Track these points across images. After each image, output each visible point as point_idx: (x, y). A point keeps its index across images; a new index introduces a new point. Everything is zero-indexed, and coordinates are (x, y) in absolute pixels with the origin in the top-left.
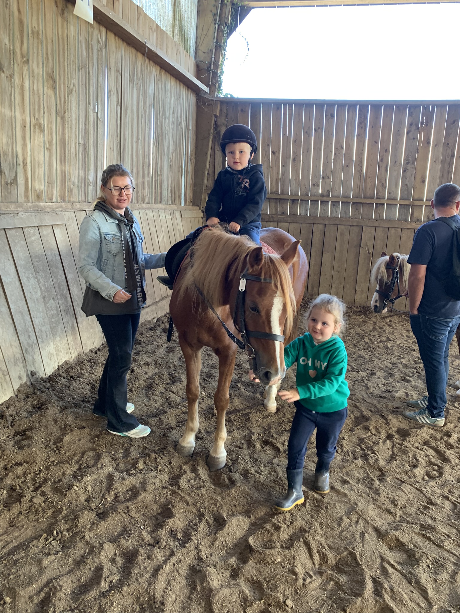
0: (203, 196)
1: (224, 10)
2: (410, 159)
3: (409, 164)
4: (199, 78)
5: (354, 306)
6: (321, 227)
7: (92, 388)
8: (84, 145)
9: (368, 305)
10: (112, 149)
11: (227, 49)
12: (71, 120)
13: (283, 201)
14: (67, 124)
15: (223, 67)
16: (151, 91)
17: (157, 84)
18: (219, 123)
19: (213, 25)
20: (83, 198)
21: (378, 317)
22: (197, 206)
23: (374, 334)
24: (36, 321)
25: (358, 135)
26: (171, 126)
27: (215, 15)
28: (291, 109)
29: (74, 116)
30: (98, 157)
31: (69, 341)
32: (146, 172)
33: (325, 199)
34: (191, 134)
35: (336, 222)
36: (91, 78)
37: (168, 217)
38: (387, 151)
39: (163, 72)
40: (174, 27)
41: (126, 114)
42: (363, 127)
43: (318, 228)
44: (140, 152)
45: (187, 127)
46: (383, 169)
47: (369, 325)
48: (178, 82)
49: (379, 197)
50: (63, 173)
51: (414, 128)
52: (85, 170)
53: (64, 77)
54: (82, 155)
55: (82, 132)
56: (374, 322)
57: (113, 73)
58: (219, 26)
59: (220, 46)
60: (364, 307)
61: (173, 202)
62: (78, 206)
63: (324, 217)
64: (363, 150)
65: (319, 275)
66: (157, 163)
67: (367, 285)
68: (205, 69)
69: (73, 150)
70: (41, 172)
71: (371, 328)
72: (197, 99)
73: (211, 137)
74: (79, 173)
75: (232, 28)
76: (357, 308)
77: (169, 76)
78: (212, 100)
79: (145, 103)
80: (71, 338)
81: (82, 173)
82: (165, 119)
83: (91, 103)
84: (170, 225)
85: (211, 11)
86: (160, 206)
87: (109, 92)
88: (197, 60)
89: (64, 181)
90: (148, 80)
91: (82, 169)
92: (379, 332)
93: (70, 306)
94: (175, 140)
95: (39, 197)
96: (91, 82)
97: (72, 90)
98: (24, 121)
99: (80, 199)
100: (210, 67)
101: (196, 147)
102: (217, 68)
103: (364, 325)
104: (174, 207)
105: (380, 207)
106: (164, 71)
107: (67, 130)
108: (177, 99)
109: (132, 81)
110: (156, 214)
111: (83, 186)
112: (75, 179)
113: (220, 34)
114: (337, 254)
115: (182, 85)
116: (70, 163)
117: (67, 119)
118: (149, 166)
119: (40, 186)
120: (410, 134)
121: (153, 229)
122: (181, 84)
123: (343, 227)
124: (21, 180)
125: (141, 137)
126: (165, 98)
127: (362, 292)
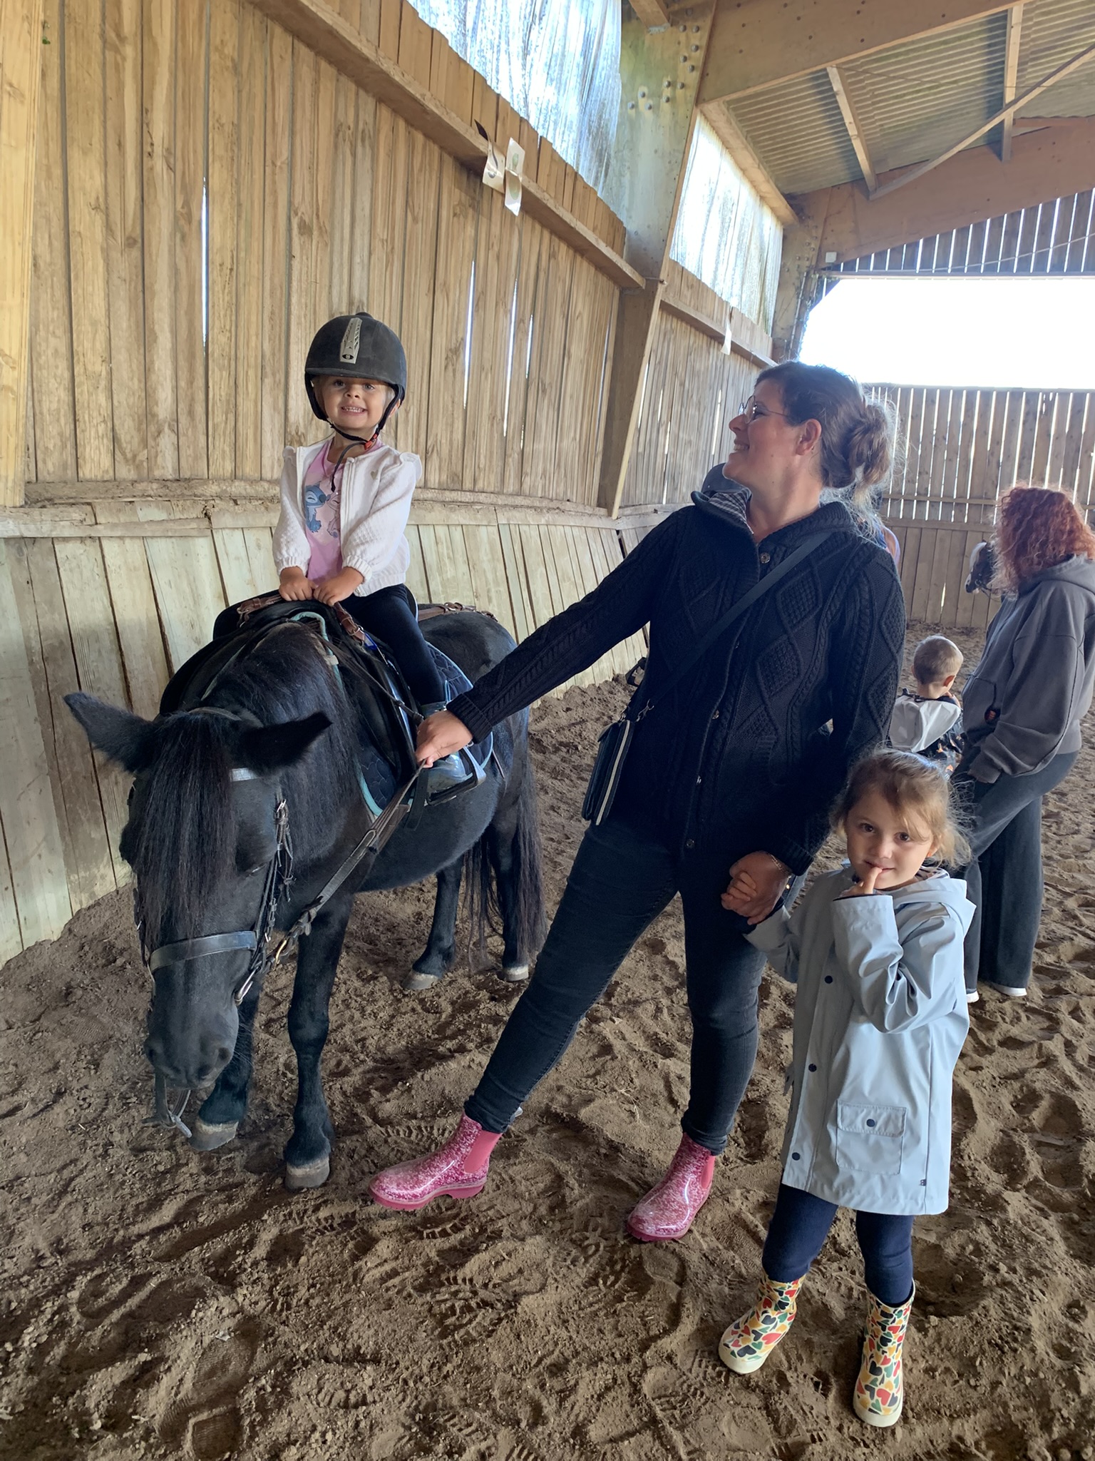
1: (809, 283)
2: (1027, 452)
4: (773, 358)
6: (917, 531)
11: (808, 322)
19: (795, 300)
27: (798, 288)
28: (883, 393)
33: (922, 498)
35: (934, 525)
40: (759, 312)
58: (802, 298)
59: (801, 322)
63: (921, 520)
68: (782, 348)
85: (794, 285)
88: (774, 337)
100: (789, 345)
102: (797, 347)
120: (1027, 424)
123: (943, 532)
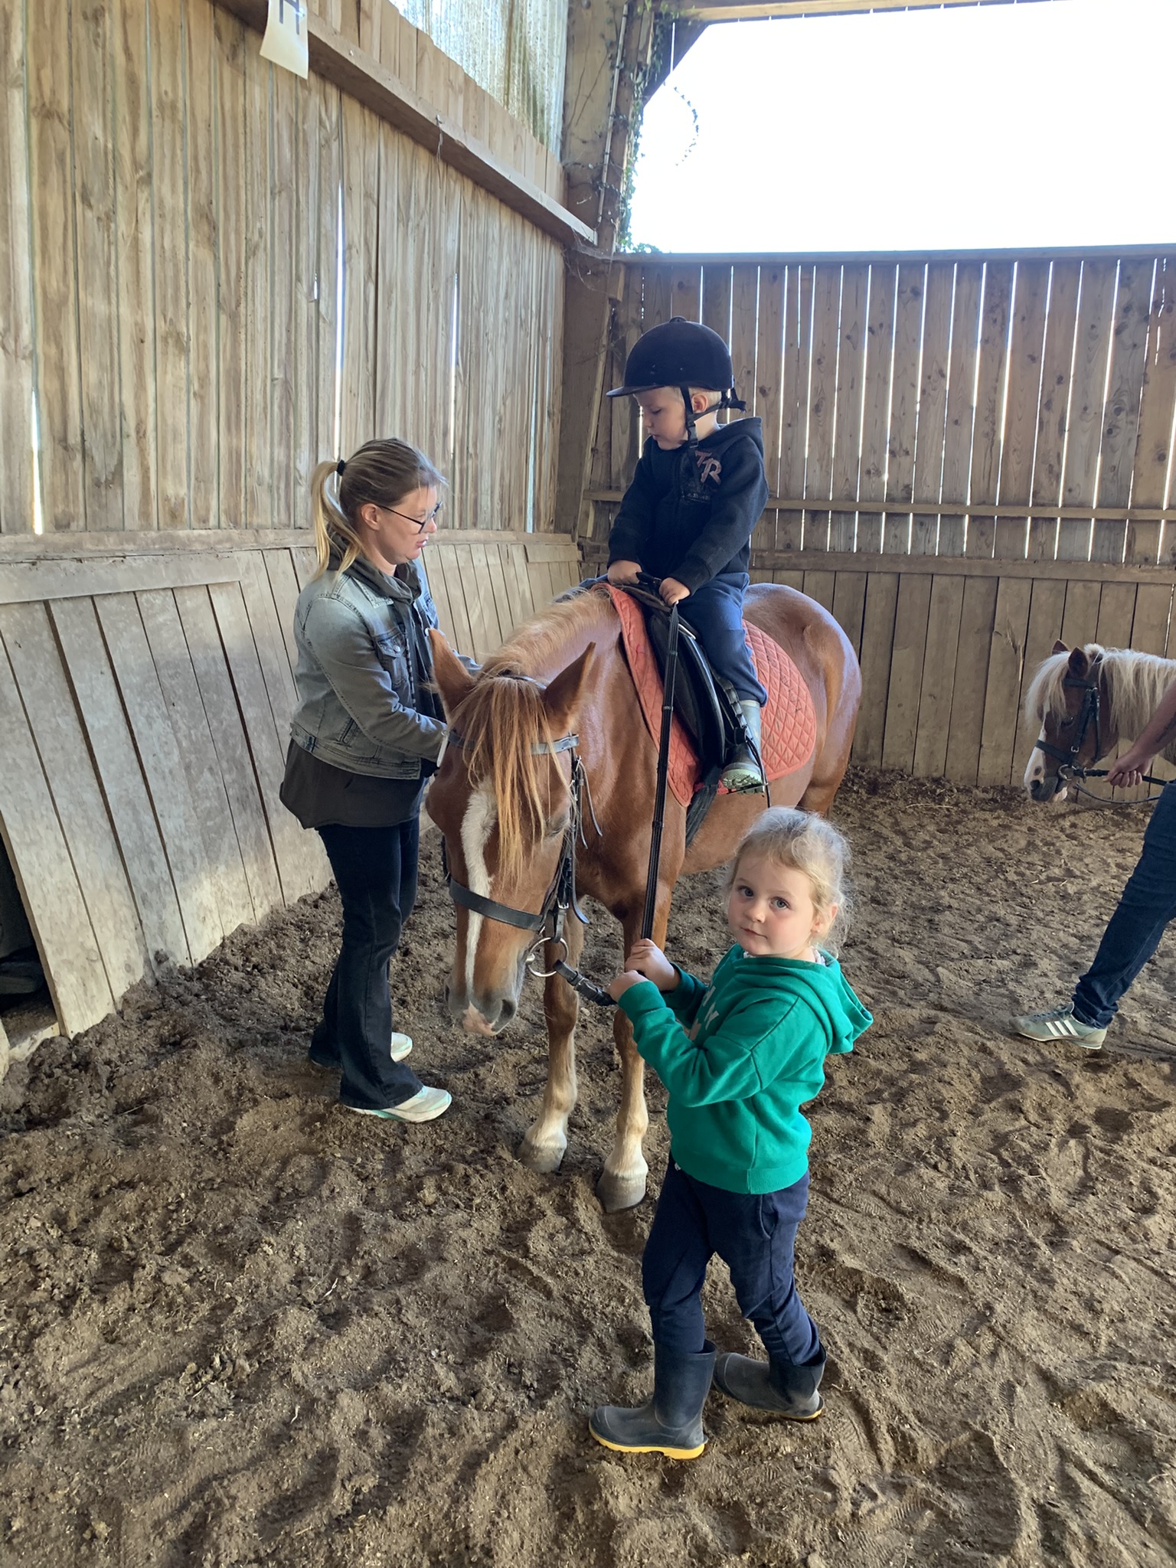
0: (582, 507)
1: (634, 32)
2: (1125, 399)
3: (1123, 415)
4: (570, 207)
5: (977, 787)
6: (888, 581)
7: (306, 994)
8: (286, 382)
9: (1014, 783)
10: (354, 391)
11: (642, 130)
12: (253, 323)
13: (787, 515)
14: (243, 331)
15: (634, 177)
16: (450, 243)
17: (465, 225)
18: (622, 320)
19: (606, 71)
20: (284, 517)
21: (1041, 815)
22: (566, 532)
23: (1029, 859)
24: (168, 825)
25: (985, 341)
26: (501, 330)
27: (612, 45)
28: (807, 280)
29: (260, 313)
30: (320, 413)
31: (250, 876)
32: (439, 449)
33: (898, 508)
34: (551, 350)
35: (927, 568)
36: (303, 215)
37: (494, 560)
38: (1061, 380)
39: (481, 193)
40: (508, 79)
41: (390, 304)
42: (999, 319)
43: (880, 585)
44: (424, 399)
45: (541, 333)
46: (1053, 428)
47: (1017, 835)
48: (519, 219)
49: (1041, 501)
50: (235, 457)
51: (1134, 317)
52: (288, 447)
53: (238, 214)
54: (280, 408)
55: (280, 350)
56: (1030, 829)
57: (358, 202)
58: (621, 72)
59: (625, 123)
60: (1003, 788)
61: (507, 525)
62: (269, 537)
63: (897, 555)
64: (998, 379)
65: (882, 705)
66: (465, 426)
67: (1012, 731)
68: (585, 183)
69: (258, 396)
70: (179, 453)
71: (1023, 843)
72: (565, 260)
73: (602, 357)
74: (272, 453)
75: (655, 78)
76: (985, 791)
77: (495, 204)
78: (604, 261)
79: (435, 275)
80: (255, 867)
81: (280, 454)
82: (486, 313)
83: (304, 278)
84: (498, 582)
85: (603, 36)
86: (473, 534)
87: (348, 248)
88: (566, 161)
89: (235, 475)
90: (444, 216)
91: (280, 444)
92: (1044, 854)
93: (252, 788)
94: (511, 365)
95: (174, 516)
96: (303, 225)
97: (256, 247)
98: (140, 327)
99: (276, 520)
100: (600, 177)
101: (564, 383)
102: (618, 180)
103: (1005, 836)
104: (508, 535)
105: (1043, 527)
106: (483, 192)
107: (243, 346)
108: (517, 263)
109: (404, 219)
110: (463, 555)
111: (282, 486)
112: (263, 469)
113: (626, 92)
114: (931, 653)
115: (528, 226)
116: (252, 429)
117: (243, 319)
118: (446, 433)
119: (177, 489)
120: (1125, 334)
121: (456, 593)
122: (527, 223)
123: (946, 580)
124: (131, 476)
125: (425, 360)
126: (486, 259)
127: (998, 749)
